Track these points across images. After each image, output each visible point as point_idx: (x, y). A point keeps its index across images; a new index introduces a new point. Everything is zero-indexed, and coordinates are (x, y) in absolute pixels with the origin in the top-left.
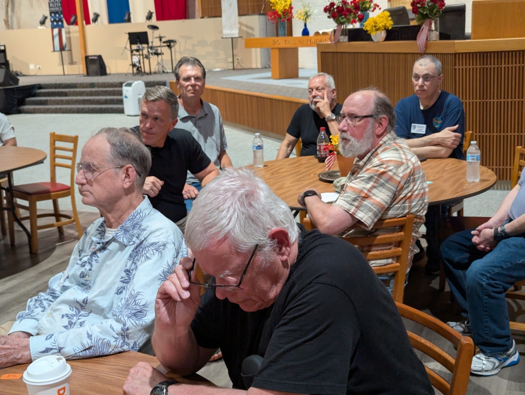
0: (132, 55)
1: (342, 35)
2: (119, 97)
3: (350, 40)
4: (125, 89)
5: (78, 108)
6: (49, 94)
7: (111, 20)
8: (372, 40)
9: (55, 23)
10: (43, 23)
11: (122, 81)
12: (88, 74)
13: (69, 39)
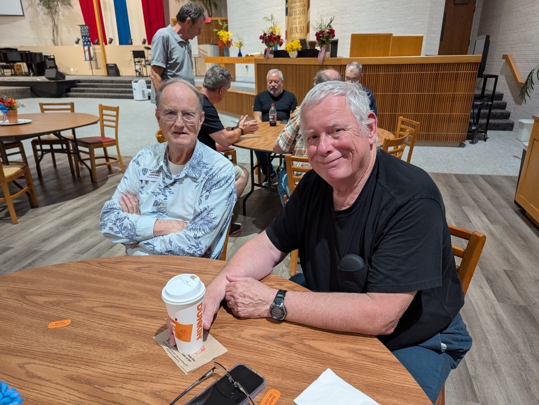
0: (135, 65)
1: (270, 53)
2: (130, 89)
3: (275, 57)
4: (134, 84)
5: (105, 95)
6: (85, 86)
7: (121, 43)
8: (289, 57)
9: (85, 43)
10: (77, 42)
11: (131, 79)
12: (109, 75)
13: (95, 53)
